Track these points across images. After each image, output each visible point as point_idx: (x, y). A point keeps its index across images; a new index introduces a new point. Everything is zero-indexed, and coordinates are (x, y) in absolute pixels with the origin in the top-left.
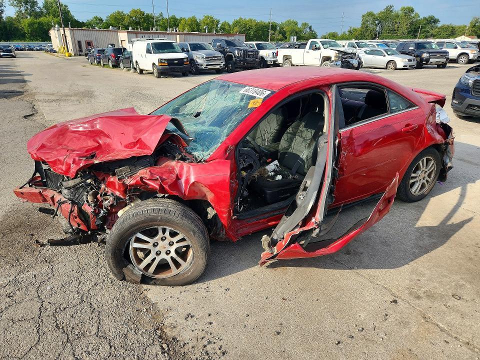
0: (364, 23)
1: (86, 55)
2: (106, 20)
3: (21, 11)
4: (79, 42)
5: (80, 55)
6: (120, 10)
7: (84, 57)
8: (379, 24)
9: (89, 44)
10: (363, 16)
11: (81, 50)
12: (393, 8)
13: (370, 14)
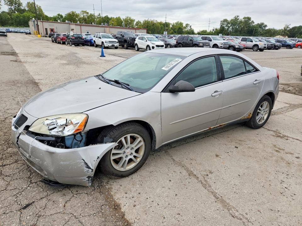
0: (221, 26)
1: (50, 37)
2: (65, 16)
3: (11, 9)
4: (46, 29)
5: (46, 37)
6: (74, 11)
7: (49, 38)
8: (230, 26)
9: (52, 30)
10: (221, 21)
11: (47, 34)
12: (239, 17)
13: (225, 20)
